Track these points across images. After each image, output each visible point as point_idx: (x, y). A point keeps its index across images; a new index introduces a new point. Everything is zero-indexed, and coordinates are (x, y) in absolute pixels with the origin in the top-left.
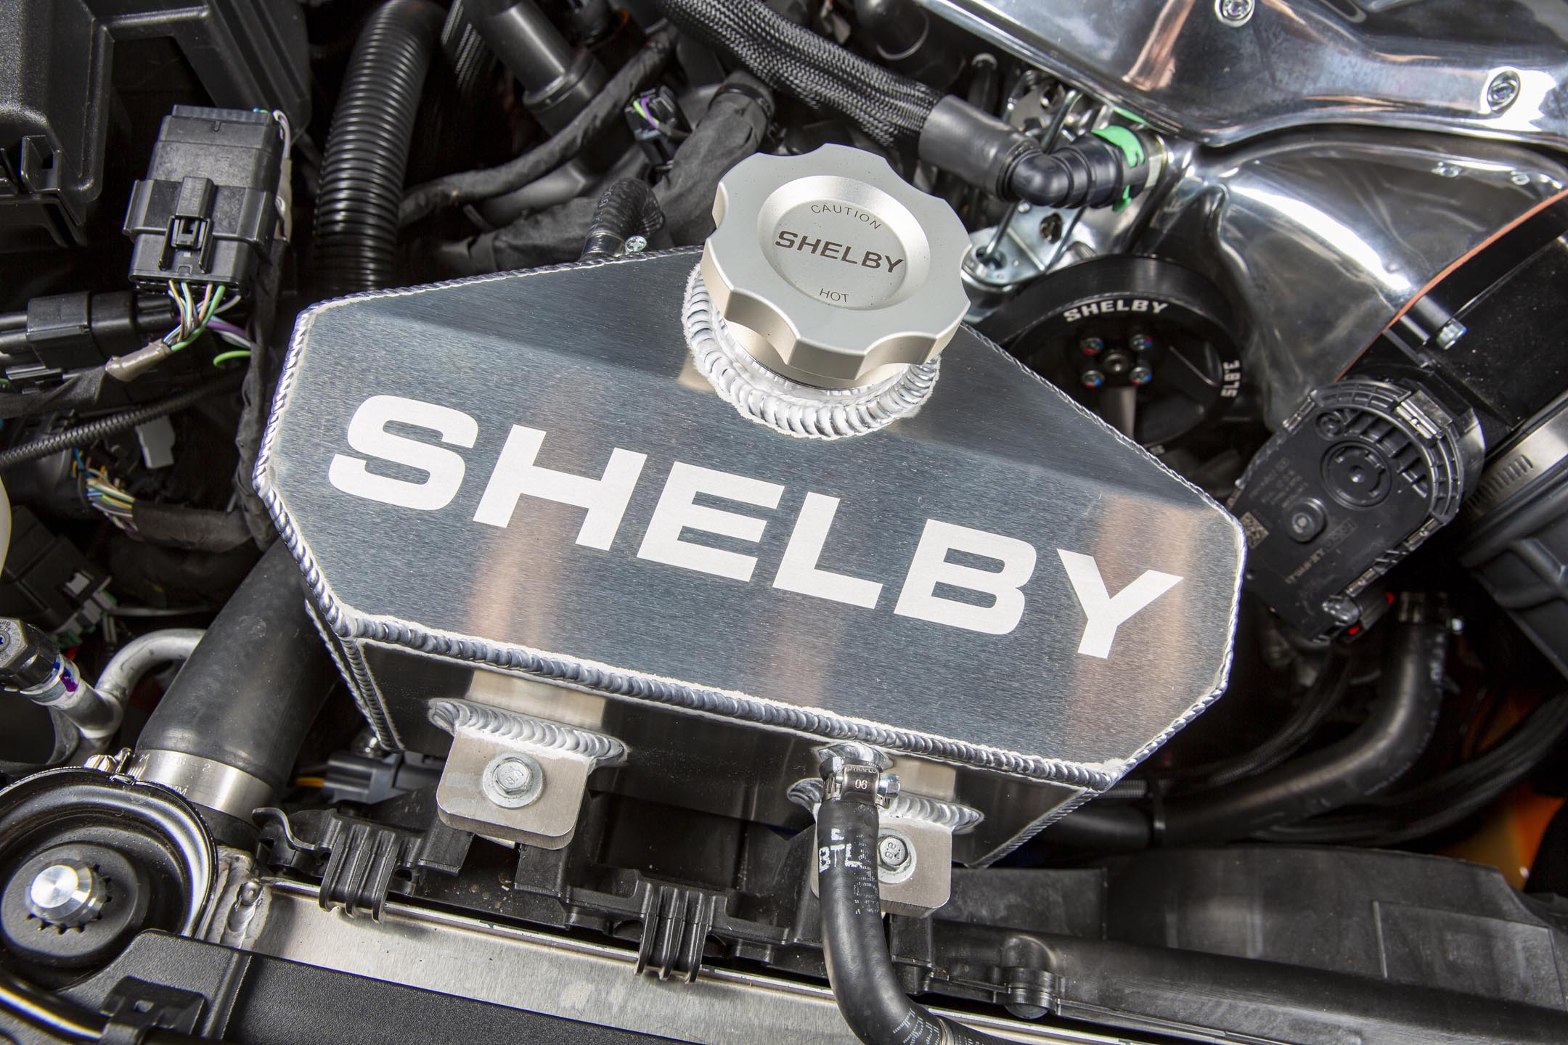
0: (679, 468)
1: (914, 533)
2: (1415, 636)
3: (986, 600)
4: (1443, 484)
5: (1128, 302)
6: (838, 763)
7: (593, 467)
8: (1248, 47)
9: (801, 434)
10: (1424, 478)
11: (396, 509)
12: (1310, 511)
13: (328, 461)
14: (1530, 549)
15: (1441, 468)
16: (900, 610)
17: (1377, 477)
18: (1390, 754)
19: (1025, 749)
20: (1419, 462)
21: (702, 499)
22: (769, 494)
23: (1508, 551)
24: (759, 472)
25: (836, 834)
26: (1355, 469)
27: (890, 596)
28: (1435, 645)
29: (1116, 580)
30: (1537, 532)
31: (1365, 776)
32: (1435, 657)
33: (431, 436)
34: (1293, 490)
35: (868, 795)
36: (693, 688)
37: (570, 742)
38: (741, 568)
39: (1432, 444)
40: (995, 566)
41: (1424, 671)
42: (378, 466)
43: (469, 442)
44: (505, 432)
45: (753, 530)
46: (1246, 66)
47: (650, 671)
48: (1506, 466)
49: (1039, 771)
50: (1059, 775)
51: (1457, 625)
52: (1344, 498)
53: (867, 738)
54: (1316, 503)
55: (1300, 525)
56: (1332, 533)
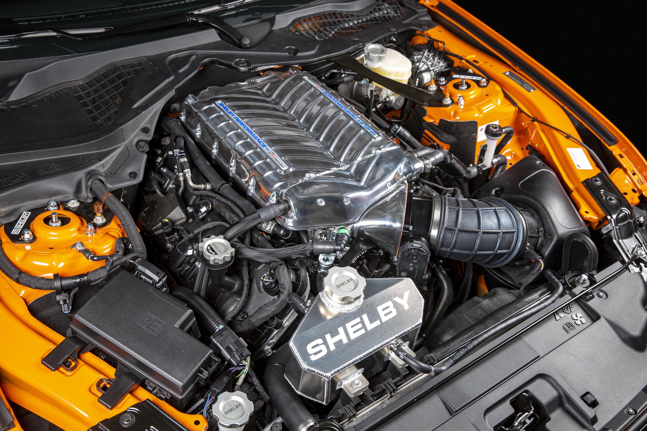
0: (346, 325)
1: (377, 311)
2: (437, 269)
3: (391, 312)
4: (426, 251)
5: (361, 254)
6: (392, 346)
7: (338, 333)
8: (352, 205)
9: (355, 309)
10: (423, 252)
11: (322, 357)
12: (411, 266)
13: (310, 358)
14: (443, 249)
15: (425, 249)
16: (383, 322)
17: (417, 256)
18: (449, 291)
19: (410, 327)
20: (421, 250)
21: (352, 327)
22: (358, 320)
23: (440, 251)
24: (355, 318)
25: (400, 353)
26: (413, 257)
27: (381, 321)
28: (441, 268)
29: (401, 297)
30: (442, 246)
31: (448, 298)
32: (442, 270)
33: (318, 345)
34: (407, 265)
35: (399, 346)
36: (370, 350)
37: (357, 374)
38: (363, 331)
39: (421, 247)
40: (388, 307)
41: (443, 273)
42: (315, 354)
43: (322, 342)
44: (325, 337)
45: (360, 326)
46: (354, 208)
47: (365, 352)
48: (431, 241)
49: (413, 328)
50: (416, 327)
51: (441, 261)
52: (415, 261)
53: (392, 340)
54: (411, 264)
55: (411, 269)
56: (417, 267)
